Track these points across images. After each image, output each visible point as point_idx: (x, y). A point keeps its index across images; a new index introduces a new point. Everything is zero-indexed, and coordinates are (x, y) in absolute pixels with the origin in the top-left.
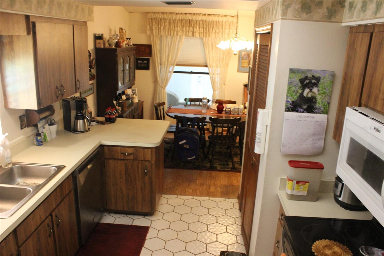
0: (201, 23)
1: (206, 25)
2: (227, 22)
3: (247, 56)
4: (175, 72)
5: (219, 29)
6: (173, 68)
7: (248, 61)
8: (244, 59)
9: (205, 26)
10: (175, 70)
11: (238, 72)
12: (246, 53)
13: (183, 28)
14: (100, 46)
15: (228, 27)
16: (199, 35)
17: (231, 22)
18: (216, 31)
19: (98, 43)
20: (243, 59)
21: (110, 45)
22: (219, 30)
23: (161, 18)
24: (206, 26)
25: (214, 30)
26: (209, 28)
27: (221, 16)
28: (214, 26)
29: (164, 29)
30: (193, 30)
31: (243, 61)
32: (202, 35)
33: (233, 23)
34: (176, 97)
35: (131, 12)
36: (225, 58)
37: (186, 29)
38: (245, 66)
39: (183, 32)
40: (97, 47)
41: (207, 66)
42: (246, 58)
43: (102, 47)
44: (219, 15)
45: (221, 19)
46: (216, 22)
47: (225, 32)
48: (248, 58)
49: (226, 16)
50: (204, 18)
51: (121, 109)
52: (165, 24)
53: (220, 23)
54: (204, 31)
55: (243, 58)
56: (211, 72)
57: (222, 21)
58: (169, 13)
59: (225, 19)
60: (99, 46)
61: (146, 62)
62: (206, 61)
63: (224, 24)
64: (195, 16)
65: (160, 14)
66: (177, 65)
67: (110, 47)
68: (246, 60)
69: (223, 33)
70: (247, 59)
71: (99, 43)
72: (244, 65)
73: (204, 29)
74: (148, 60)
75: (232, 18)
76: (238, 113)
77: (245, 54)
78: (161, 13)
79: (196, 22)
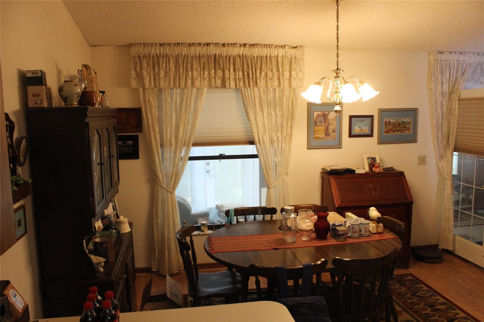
0: (238, 60)
1: (248, 64)
2: (285, 57)
3: (322, 118)
4: (192, 159)
5: (272, 71)
6: (188, 151)
7: (324, 127)
8: (318, 124)
9: (245, 67)
10: (191, 155)
11: (308, 149)
12: (320, 113)
13: (203, 72)
14: (39, 102)
15: (287, 67)
16: (236, 84)
17: (291, 58)
18: (266, 75)
19: (33, 95)
20: (316, 125)
21: (65, 99)
22: (272, 74)
23: (158, 55)
24: (248, 67)
25: (263, 74)
26: (254, 69)
27: (274, 46)
28: (264, 66)
29: (166, 74)
30: (224, 75)
31: (316, 128)
32: (241, 83)
33: (295, 60)
34: (187, 205)
35: (95, 46)
36: (285, 125)
37: (209, 74)
38: (321, 136)
39: (204, 79)
40: (31, 105)
41: (252, 143)
42: (321, 122)
43: (45, 105)
44: (271, 45)
45: (274, 52)
46: (265, 58)
47: (283, 75)
48: (325, 122)
49: (283, 47)
50: (242, 51)
51: (104, 262)
52: (168, 65)
53: (274, 60)
54: (244, 75)
55: (316, 122)
56: (260, 153)
57: (277, 57)
58: (175, 44)
59: (281, 52)
60: (36, 103)
61: (130, 142)
62: (252, 133)
63: (280, 61)
64: (225, 49)
65: (156, 46)
66: (195, 144)
67: (66, 105)
68: (322, 125)
69: (281, 78)
70: (323, 123)
71: (38, 95)
72: (318, 136)
73: (243, 72)
74: (135, 139)
75: (294, 50)
76: (360, 234)
77: (318, 115)
78: (158, 45)
79: (228, 58)
